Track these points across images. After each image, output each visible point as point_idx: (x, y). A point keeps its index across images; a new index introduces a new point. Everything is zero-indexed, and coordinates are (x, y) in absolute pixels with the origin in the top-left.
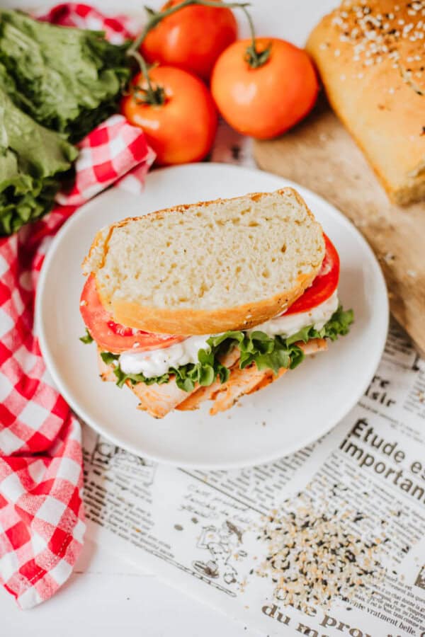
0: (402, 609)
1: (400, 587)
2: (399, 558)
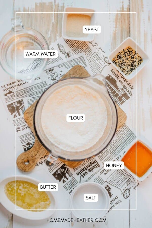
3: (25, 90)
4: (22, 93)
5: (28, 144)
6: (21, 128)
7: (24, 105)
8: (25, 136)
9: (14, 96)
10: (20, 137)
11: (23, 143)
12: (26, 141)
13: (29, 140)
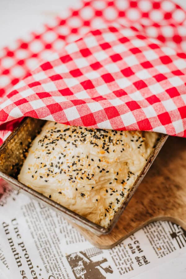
0: (52, 261)
1: (59, 253)
2: (69, 243)
3: (44, 252)
4: (51, 256)
5: (174, 235)
6: (137, 254)
7: (81, 252)
8: (156, 245)
9: (58, 275)
10: (160, 255)
11: (174, 248)
12: (167, 242)
13: (164, 233)
